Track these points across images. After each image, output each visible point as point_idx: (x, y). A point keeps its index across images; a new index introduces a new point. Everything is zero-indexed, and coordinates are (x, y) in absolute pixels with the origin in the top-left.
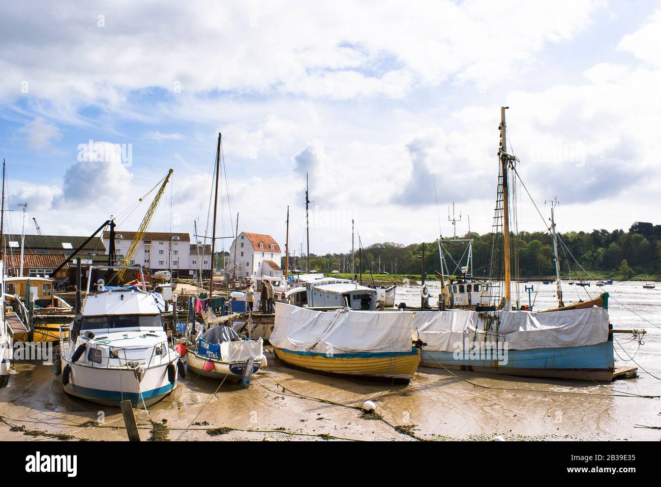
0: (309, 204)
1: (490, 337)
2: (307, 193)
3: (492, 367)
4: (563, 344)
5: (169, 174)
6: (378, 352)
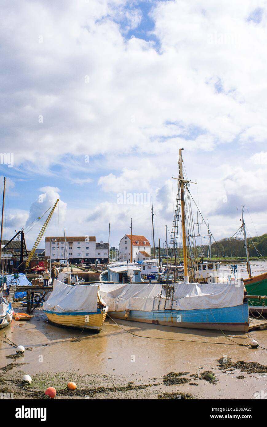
0: (153, 216)
1: (168, 301)
2: (152, 209)
3: (169, 322)
4: (213, 306)
5: (57, 202)
6: (80, 312)
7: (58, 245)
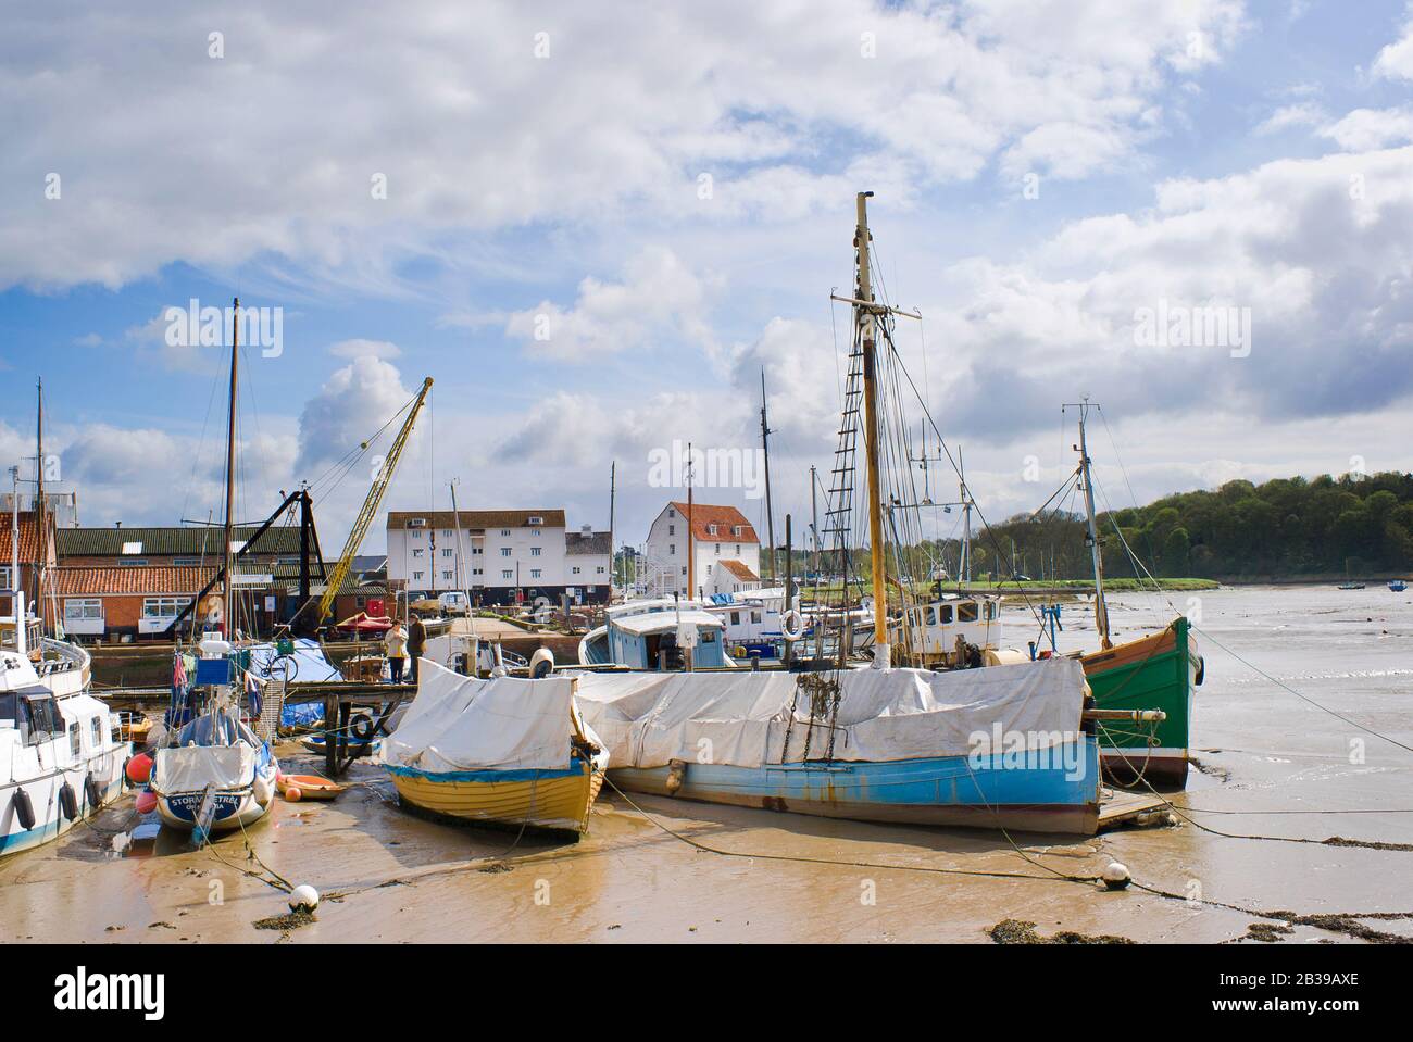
0: (768, 436)
1: (819, 731)
3: (823, 802)
5: (425, 389)
6: (509, 769)
7: (432, 541)
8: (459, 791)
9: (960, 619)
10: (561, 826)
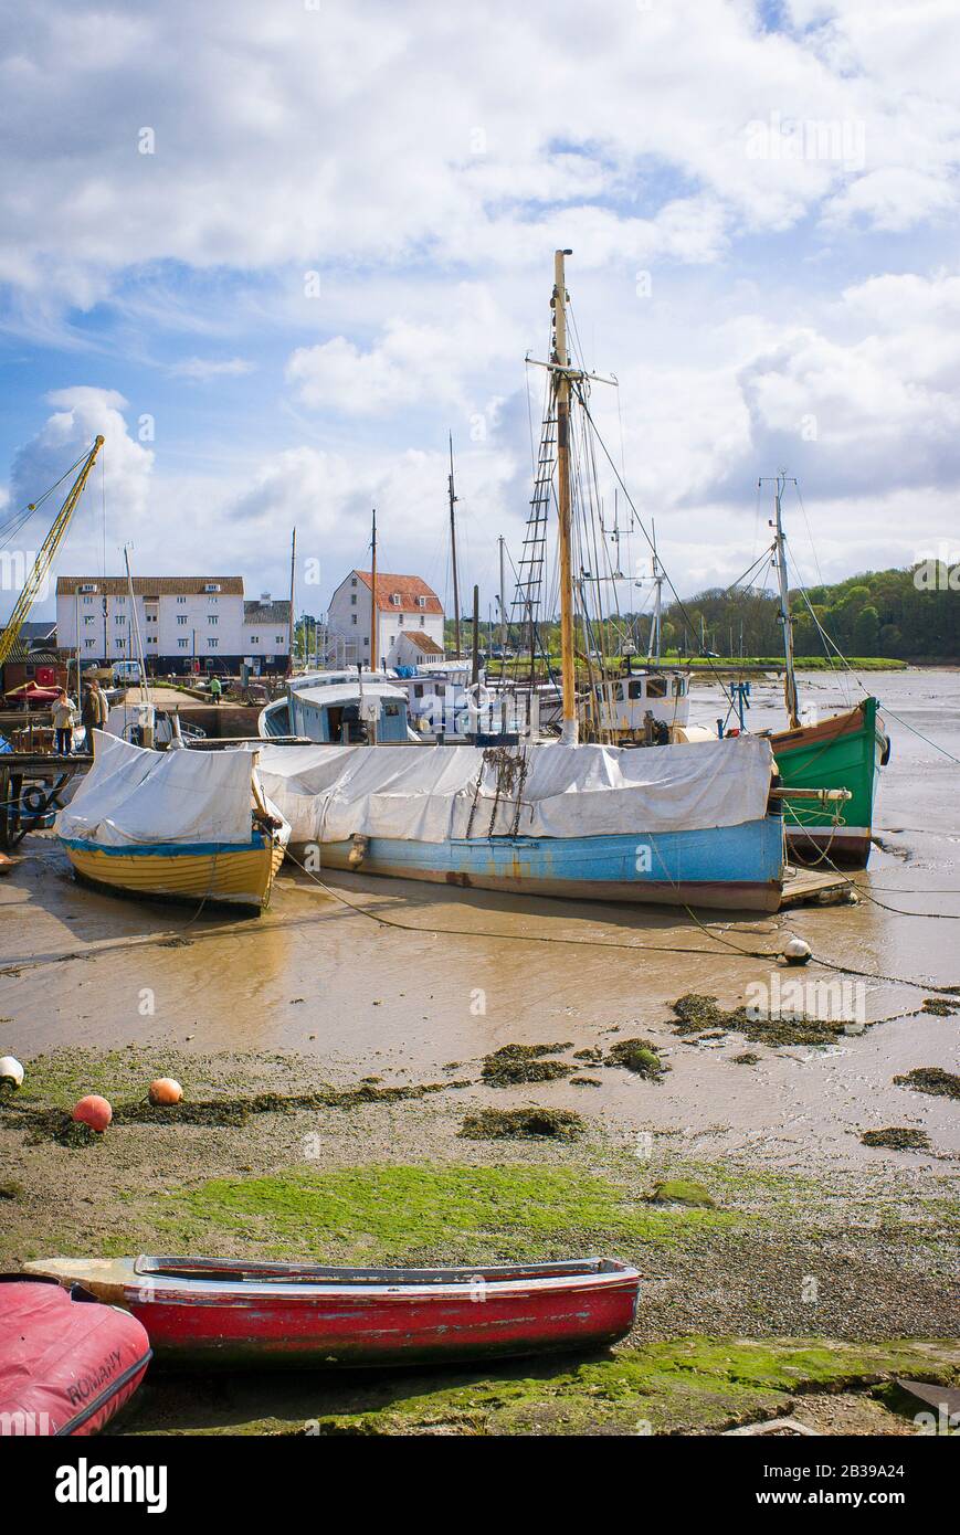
1: (504, 805)
2: (451, 478)
4: (661, 824)
5: (96, 447)
6: (190, 842)
7: (105, 608)
8: (138, 865)
9: (648, 695)
10: (242, 901)
